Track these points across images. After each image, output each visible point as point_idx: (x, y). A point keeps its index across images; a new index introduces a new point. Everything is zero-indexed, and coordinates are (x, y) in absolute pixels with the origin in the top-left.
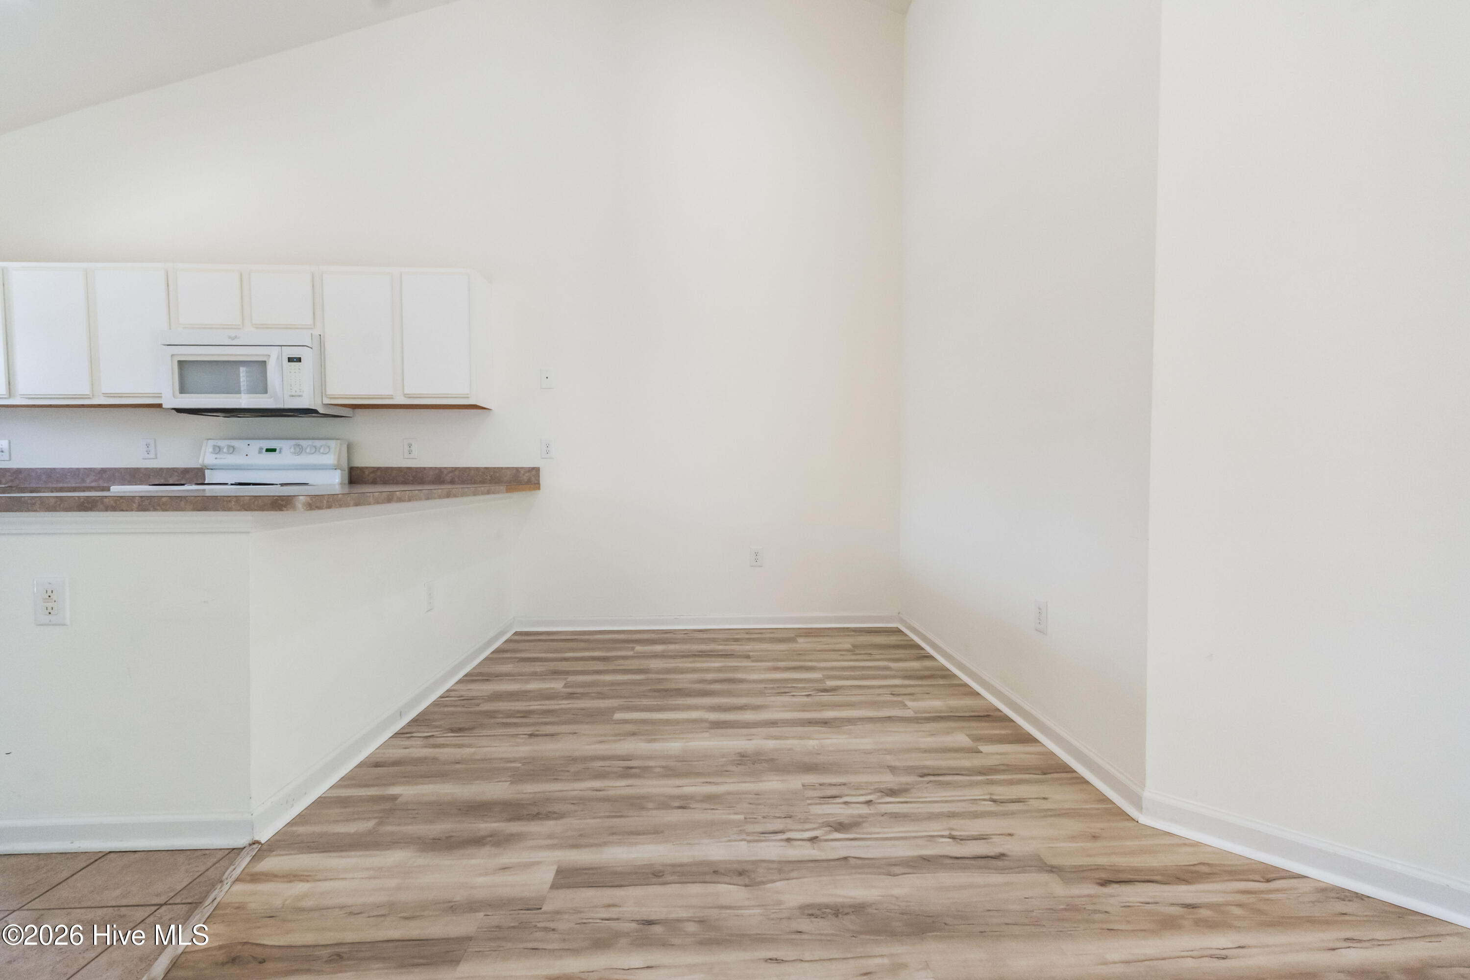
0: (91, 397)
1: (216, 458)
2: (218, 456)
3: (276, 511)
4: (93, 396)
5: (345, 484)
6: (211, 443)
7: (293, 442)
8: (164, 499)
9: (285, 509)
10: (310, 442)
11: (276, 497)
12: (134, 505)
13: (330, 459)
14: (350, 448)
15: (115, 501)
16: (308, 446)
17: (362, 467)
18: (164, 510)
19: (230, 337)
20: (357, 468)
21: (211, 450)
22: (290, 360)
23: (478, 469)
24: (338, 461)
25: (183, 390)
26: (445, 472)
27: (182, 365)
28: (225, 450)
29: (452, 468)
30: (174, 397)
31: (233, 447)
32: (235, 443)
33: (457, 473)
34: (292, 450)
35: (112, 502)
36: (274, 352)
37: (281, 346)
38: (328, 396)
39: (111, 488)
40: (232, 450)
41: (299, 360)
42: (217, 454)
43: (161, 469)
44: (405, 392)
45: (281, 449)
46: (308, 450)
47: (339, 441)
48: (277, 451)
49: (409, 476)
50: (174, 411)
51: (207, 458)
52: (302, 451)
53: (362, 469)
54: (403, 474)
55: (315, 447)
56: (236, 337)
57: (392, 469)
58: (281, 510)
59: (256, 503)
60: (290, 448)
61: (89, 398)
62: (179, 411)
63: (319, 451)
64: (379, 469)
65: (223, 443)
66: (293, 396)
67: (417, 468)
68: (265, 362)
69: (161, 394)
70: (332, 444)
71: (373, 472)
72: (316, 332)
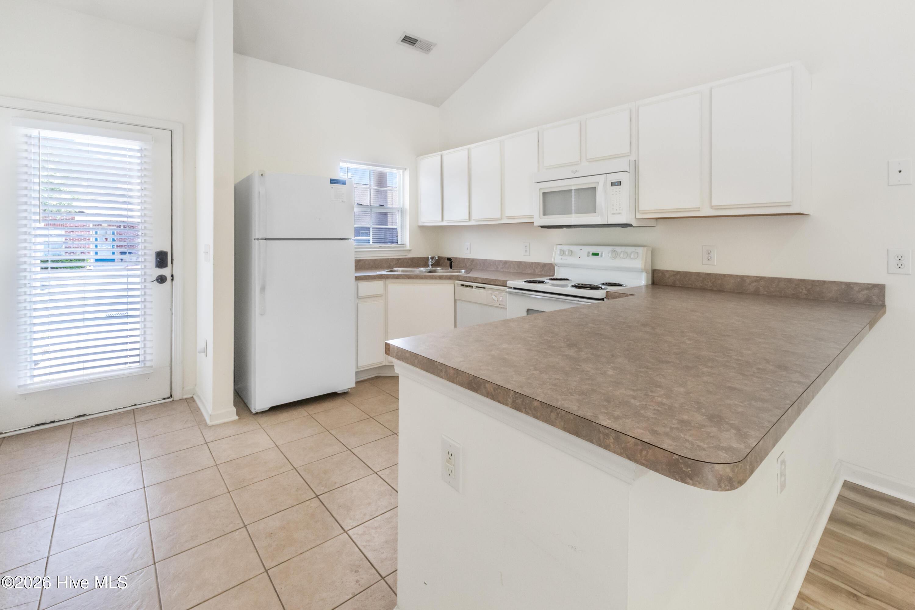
0: (501, 219)
1: (561, 259)
2: (562, 257)
3: (676, 480)
4: (502, 218)
5: (650, 285)
6: (559, 247)
7: (611, 248)
8: (536, 404)
9: (691, 482)
10: (623, 249)
11: (677, 457)
12: (509, 400)
13: (639, 264)
14: (653, 253)
15: (495, 389)
16: (622, 252)
17: (663, 271)
18: (535, 417)
19: (572, 172)
20: (659, 270)
21: (558, 252)
22: (613, 184)
23: (790, 281)
24: (645, 266)
25: (545, 213)
26: (748, 281)
27: (544, 194)
28: (567, 253)
29: (757, 277)
30: (540, 218)
31: (572, 251)
32: (573, 248)
33: (762, 283)
34: (610, 255)
35: (492, 389)
36: (602, 179)
37: (607, 174)
38: (641, 212)
39: (507, 282)
40: (571, 253)
41: (620, 183)
42: (562, 255)
43: (532, 263)
44: (713, 205)
45: (602, 254)
46: (622, 256)
47: (645, 248)
48: (600, 255)
49: (708, 282)
50: (540, 227)
51: (556, 259)
52: (617, 256)
53: (663, 272)
54: (702, 279)
55: (627, 253)
56: (576, 171)
57: (690, 274)
58: (683, 481)
59: (644, 453)
60: (609, 253)
61: (500, 220)
62: (542, 227)
63: (630, 257)
64: (678, 272)
65: (566, 248)
66: (614, 214)
67: (716, 275)
68: (595, 188)
69: (533, 215)
70: (640, 250)
71: (674, 275)
72: (632, 158)
